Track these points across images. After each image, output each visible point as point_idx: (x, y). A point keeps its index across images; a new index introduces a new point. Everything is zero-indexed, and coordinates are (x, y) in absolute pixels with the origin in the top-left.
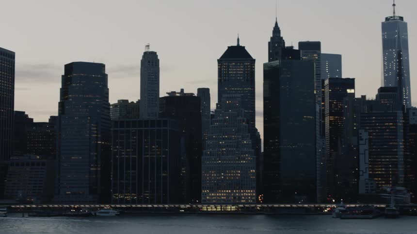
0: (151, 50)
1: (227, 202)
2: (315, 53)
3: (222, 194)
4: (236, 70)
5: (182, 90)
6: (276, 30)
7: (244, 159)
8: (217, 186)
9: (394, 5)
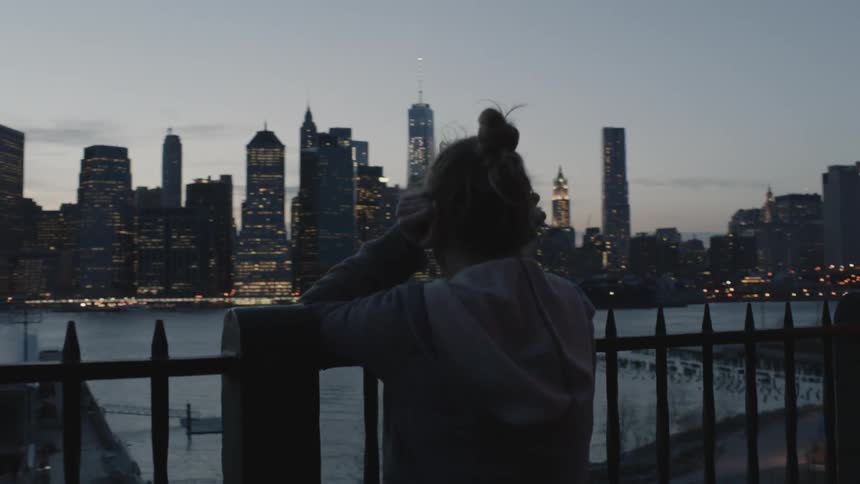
0: (175, 133)
1: (261, 295)
2: (346, 139)
3: (256, 287)
4: (267, 157)
5: (209, 177)
6: (309, 116)
7: (279, 250)
8: (251, 278)
9: (421, 92)
